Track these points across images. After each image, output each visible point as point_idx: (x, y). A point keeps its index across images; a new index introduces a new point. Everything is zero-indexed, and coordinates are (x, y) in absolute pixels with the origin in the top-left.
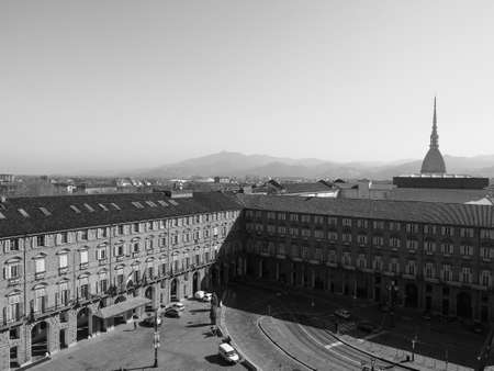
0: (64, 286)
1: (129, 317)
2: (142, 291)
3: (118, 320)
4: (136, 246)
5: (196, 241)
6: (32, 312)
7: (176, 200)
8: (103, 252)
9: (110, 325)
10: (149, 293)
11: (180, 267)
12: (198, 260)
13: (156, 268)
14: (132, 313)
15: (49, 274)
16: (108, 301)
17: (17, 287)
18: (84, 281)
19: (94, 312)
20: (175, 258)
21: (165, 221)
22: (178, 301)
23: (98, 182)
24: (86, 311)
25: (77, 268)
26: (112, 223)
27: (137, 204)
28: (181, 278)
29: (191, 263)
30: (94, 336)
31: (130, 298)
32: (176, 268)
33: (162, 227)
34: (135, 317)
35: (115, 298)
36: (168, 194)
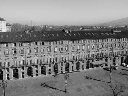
0: (84, 54)
1: (100, 66)
2: (104, 59)
3: (97, 66)
4: (103, 46)
5: (123, 47)
6: (77, 59)
7: (115, 33)
8: (93, 46)
9: (95, 67)
10: (106, 60)
11: (117, 54)
12: (123, 53)
13: (109, 53)
14: (101, 65)
15: (80, 50)
16: (94, 60)
17: (74, 52)
18: (88, 53)
19: (91, 62)
20: (115, 51)
21: (112, 39)
22: (116, 65)
23: (87, 27)
24: (89, 61)
25: (87, 50)
26: (96, 39)
27: (103, 34)
28: (117, 58)
29: (121, 53)
30: (91, 68)
31: (100, 60)
32: (115, 54)
33: (111, 41)
34: (102, 66)
35: (96, 60)
36: (112, 31)
